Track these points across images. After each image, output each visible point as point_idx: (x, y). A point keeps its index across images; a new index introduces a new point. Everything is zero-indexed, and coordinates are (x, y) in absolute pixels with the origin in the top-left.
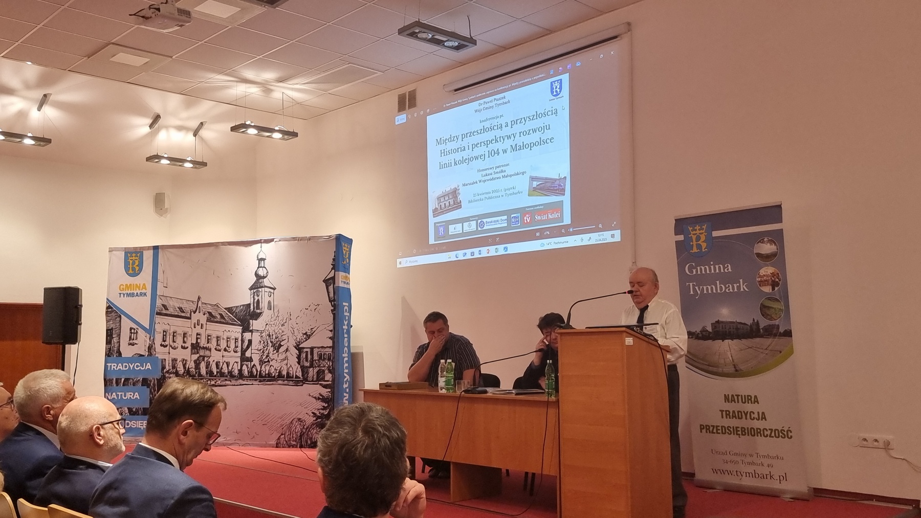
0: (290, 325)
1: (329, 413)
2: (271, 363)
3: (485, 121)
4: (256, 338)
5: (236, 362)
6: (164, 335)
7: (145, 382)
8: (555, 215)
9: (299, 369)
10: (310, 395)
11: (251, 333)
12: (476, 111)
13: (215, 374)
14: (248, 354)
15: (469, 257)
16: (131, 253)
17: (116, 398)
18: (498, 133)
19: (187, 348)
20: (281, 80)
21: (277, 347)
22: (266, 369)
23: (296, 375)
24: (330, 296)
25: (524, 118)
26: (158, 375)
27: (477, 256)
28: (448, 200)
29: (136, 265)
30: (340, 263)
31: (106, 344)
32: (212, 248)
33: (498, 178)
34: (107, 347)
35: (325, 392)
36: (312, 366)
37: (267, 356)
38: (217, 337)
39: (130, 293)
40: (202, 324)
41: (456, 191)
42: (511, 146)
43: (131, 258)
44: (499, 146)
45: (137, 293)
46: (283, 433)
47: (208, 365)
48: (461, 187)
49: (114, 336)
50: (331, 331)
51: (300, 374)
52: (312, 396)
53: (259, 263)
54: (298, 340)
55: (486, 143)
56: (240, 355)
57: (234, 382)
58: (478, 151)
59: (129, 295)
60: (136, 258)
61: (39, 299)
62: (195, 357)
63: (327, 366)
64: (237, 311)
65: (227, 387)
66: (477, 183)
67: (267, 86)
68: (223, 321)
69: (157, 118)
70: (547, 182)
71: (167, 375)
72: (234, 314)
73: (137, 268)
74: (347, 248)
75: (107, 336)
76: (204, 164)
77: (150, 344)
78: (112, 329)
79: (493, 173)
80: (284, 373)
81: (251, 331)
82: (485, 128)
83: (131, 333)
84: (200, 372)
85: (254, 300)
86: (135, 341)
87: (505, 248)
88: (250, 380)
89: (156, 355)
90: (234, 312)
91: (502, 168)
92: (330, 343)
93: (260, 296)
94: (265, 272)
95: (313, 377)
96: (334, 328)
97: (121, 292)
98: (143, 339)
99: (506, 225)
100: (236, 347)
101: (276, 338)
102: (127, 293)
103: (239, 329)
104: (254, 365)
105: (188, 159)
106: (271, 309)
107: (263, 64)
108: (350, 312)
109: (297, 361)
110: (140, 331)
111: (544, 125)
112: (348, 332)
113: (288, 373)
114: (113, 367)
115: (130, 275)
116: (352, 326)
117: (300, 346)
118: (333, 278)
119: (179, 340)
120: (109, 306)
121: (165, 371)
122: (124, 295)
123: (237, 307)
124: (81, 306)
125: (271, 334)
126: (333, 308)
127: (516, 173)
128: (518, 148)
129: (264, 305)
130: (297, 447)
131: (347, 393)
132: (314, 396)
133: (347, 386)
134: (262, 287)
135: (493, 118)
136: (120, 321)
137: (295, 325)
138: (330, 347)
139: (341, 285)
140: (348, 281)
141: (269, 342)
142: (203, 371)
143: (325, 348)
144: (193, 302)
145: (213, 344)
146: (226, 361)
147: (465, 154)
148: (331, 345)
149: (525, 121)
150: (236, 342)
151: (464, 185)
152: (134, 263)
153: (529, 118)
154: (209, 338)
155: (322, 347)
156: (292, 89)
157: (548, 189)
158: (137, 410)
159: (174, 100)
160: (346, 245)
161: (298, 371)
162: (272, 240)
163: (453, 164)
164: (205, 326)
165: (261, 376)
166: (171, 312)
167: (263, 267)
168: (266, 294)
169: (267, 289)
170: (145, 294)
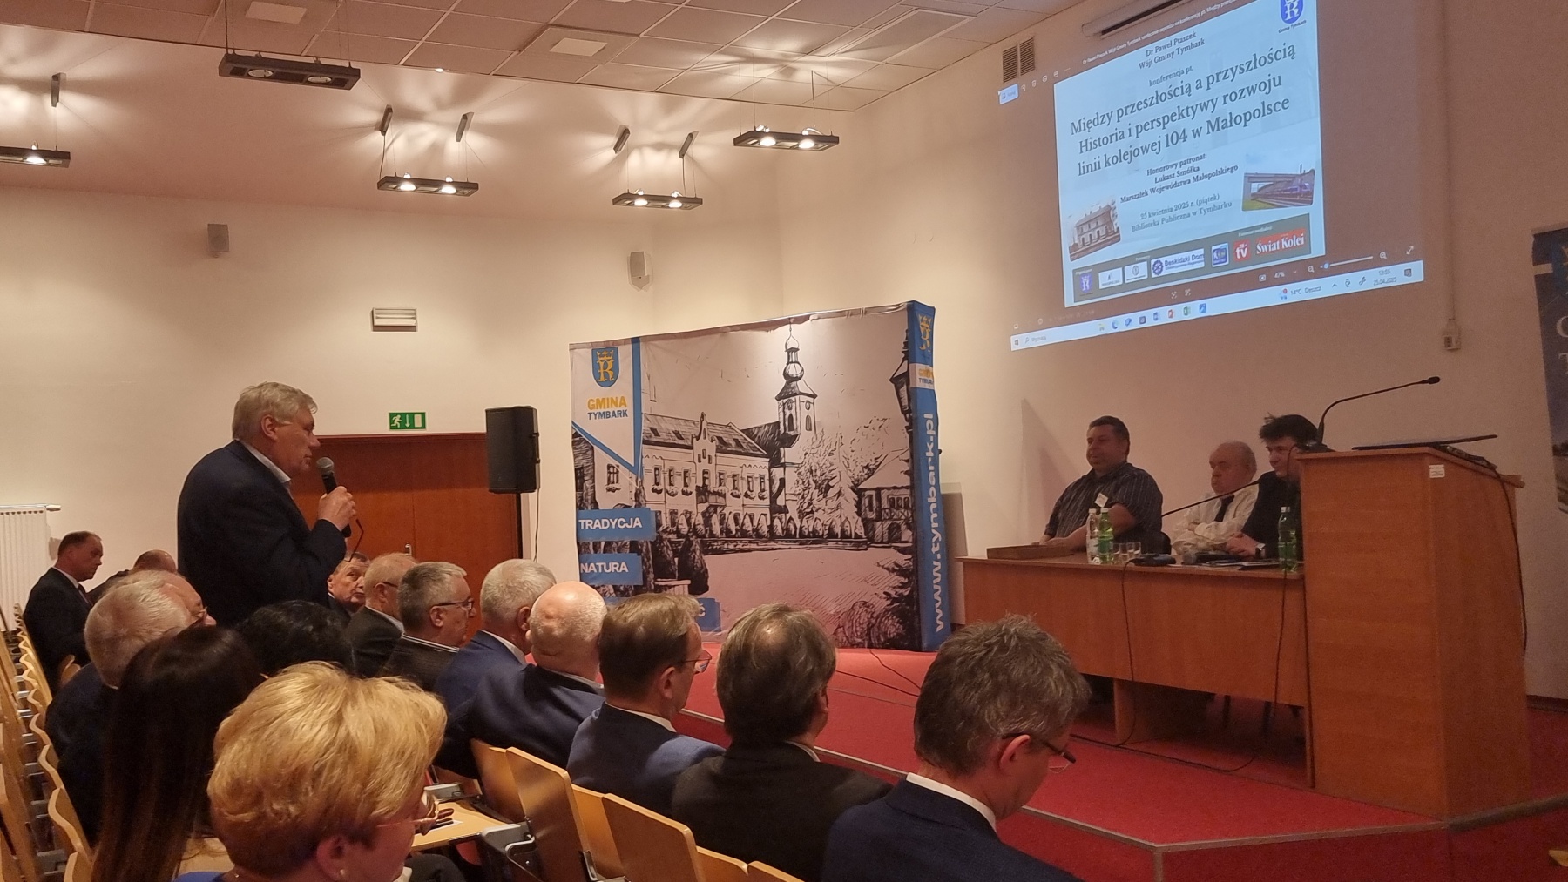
0: (842, 454)
1: (911, 592)
2: (816, 515)
3: (1158, 81)
4: (791, 476)
5: (765, 515)
6: (656, 475)
7: (634, 547)
8: (1295, 242)
9: (860, 524)
10: (879, 565)
11: (782, 468)
12: (1142, 65)
13: (734, 532)
14: (780, 501)
15: (1136, 325)
16: (601, 350)
17: (595, 571)
18: (1183, 101)
19: (691, 493)
20: (808, 51)
21: (824, 489)
22: (809, 525)
23: (856, 534)
24: (903, 404)
25: (1232, 69)
26: (652, 536)
27: (1150, 323)
28: (1096, 228)
29: (609, 368)
30: (917, 348)
31: (577, 491)
32: (718, 336)
33: (1185, 183)
34: (579, 495)
35: (903, 560)
36: (879, 518)
37: (810, 504)
38: (734, 476)
39: (604, 412)
40: (709, 456)
41: (1109, 212)
42: (1209, 122)
43: (602, 358)
44: (1187, 124)
45: (614, 412)
46: (841, 625)
47: (722, 520)
48: (1118, 204)
49: (585, 478)
50: (907, 461)
51: (861, 532)
52: (883, 567)
53: (789, 356)
54: (856, 477)
55: (1161, 121)
56: (769, 503)
57: (762, 546)
58: (1147, 138)
59: (602, 415)
60: (609, 357)
61: (480, 426)
62: (703, 507)
63: (903, 517)
64: (760, 434)
65: (753, 552)
66: (1147, 194)
67: (786, 64)
68: (740, 451)
69: (624, 133)
70: (1277, 182)
71: (665, 536)
73: (611, 374)
74: (927, 322)
75: (577, 478)
76: (698, 201)
77: (637, 490)
78: (582, 468)
79: (1176, 174)
80: (838, 530)
81: (784, 465)
82: (1159, 94)
83: (610, 473)
84: (711, 532)
85: (784, 415)
86: (615, 486)
87: (1201, 307)
88: (786, 542)
89: (648, 506)
90: (756, 436)
91: (1192, 164)
92: (906, 481)
93: (794, 408)
94: (799, 370)
95: (882, 536)
96: (912, 456)
97: (591, 411)
98: (626, 480)
99: (1202, 265)
100: (763, 491)
101: (822, 475)
102: (600, 413)
103: (765, 462)
104: (791, 518)
105: (673, 195)
106: (810, 430)
107: (778, 29)
108: (936, 428)
109: (856, 509)
110: (622, 469)
111: (1269, 78)
112: (936, 462)
113: (843, 531)
114: (587, 525)
115: (602, 385)
116: (940, 451)
117: (860, 487)
118: (906, 375)
119: (678, 481)
120: (576, 432)
121: (661, 529)
122: (595, 415)
123: (759, 427)
124: (537, 434)
125: (813, 468)
126: (907, 424)
127: (1219, 170)
128: (1221, 125)
129: (800, 422)
130: (864, 647)
131: (938, 561)
132: (886, 566)
133: (937, 549)
134: (796, 394)
135: (1174, 75)
136: (593, 455)
137: (850, 454)
138: (906, 488)
139: (920, 385)
140: (931, 378)
141: (812, 482)
142: (717, 529)
143: (900, 488)
144: (694, 422)
145: (728, 488)
146: (749, 513)
147: (1124, 146)
148: (908, 483)
149: (1234, 75)
150: (761, 483)
151: (1124, 200)
152: (606, 366)
153: (1241, 68)
154: (722, 477)
155: (895, 488)
156: (827, 64)
157: (1282, 195)
158: (626, 589)
159: (648, 102)
160: (925, 319)
161: (858, 527)
162: (806, 318)
163: (1102, 164)
164: (713, 458)
165: (802, 535)
166: (664, 439)
167: (796, 362)
168: (803, 405)
169: (803, 398)
170: (625, 413)
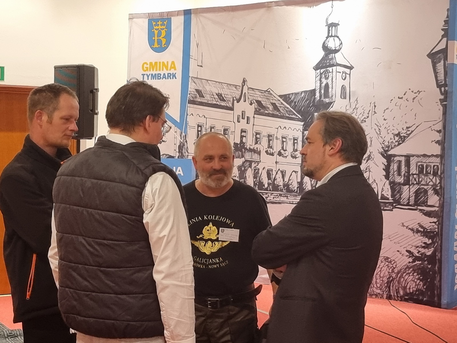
1: (434, 253)
5: (295, 172)
6: (198, 131)
9: (388, 186)
10: (404, 226)
13: (266, 186)
16: (156, 20)
23: (382, 195)
24: (439, 78)
29: (162, 36)
32: (262, 11)
35: (428, 223)
36: (407, 182)
38: (269, 136)
39: (155, 74)
40: (248, 117)
43: (157, 27)
45: (164, 74)
47: (256, 174)
50: (439, 132)
51: (388, 193)
52: (410, 229)
53: (329, 31)
54: (386, 143)
57: (291, 199)
59: (154, 76)
60: (163, 27)
62: (239, 162)
63: (431, 183)
64: (296, 100)
68: (276, 114)
72: (293, 104)
73: (164, 41)
77: (181, 143)
85: (321, 84)
89: (189, 158)
90: (292, 101)
92: (437, 150)
93: (330, 78)
94: (338, 43)
95: (409, 199)
96: (444, 127)
97: (144, 73)
98: (172, 135)
100: (295, 150)
102: (152, 75)
103: (300, 125)
106: (345, 98)
109: (384, 173)
115: (156, 50)
117: (389, 153)
118: (444, 51)
122: (148, 76)
123: (296, 94)
124: (97, 90)
126: (442, 97)
129: (336, 91)
130: (383, 298)
132: (410, 227)
134: (333, 65)
137: (382, 122)
138: (437, 156)
143: (429, 156)
144: (236, 86)
145: (263, 146)
146: (281, 170)
148: (439, 153)
150: (294, 143)
152: (159, 34)
154: (258, 136)
155: (425, 156)
161: (384, 189)
164: (251, 119)
166: (208, 100)
167: (334, 36)
168: (339, 75)
169: (340, 69)
170: (174, 76)
